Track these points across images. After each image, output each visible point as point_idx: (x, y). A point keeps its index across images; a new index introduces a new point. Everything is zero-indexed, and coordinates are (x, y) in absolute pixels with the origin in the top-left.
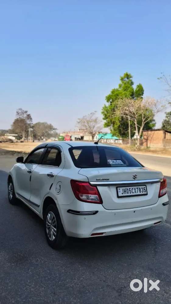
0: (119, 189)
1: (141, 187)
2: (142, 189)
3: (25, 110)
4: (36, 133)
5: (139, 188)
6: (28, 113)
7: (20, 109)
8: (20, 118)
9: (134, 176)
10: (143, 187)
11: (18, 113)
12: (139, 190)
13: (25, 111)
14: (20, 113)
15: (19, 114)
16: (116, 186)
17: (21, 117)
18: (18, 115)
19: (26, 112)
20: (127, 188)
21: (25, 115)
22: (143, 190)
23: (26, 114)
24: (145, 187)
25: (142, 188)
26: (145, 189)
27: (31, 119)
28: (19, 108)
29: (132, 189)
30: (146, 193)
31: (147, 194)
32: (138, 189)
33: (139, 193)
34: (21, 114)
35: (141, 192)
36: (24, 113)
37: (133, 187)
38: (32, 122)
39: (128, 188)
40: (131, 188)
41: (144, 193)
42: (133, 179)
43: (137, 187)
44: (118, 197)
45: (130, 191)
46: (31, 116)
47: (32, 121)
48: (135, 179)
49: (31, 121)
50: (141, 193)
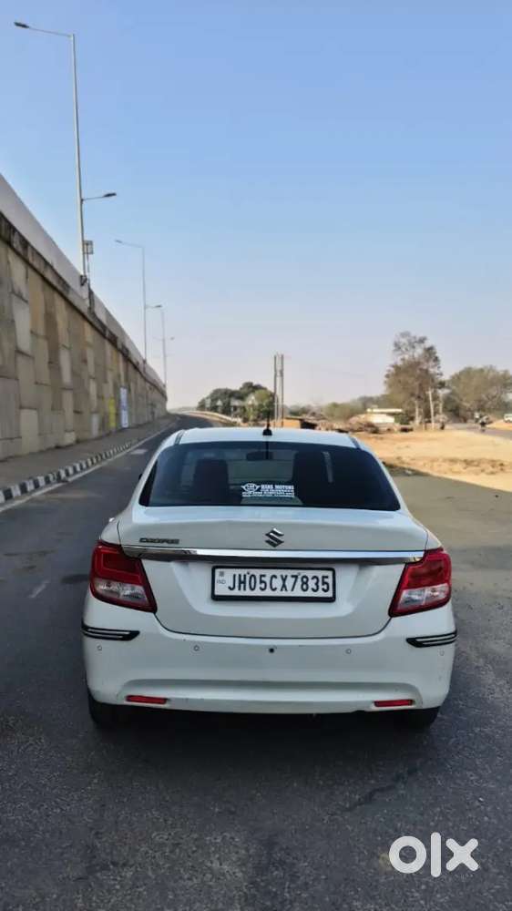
0: (222, 574)
1: (310, 574)
2: (315, 580)
3: (420, 335)
4: (458, 401)
5: (300, 577)
6: (428, 344)
7: (404, 335)
8: (403, 359)
9: (268, 535)
10: (320, 574)
11: (397, 346)
12: (299, 583)
13: (417, 339)
14: (404, 344)
15: (400, 348)
16: (212, 565)
17: (407, 357)
18: (400, 352)
19: (422, 341)
20: (253, 571)
21: (419, 351)
22: (317, 584)
23: (422, 345)
24: (329, 574)
25: (314, 577)
26: (330, 581)
27: (436, 359)
28: (402, 331)
29: (275, 576)
30: (329, 594)
31: (332, 600)
32: (299, 580)
33: (298, 592)
34: (407, 350)
35: (310, 590)
36: (416, 344)
37: (278, 573)
38: (441, 369)
39: (257, 572)
40: (269, 573)
41: (320, 594)
42: (267, 544)
43: (295, 572)
44: (216, 598)
45: (261, 582)
46: (435, 353)
47: (439, 367)
48: (275, 545)
49: (435, 365)
50: (309, 593)
